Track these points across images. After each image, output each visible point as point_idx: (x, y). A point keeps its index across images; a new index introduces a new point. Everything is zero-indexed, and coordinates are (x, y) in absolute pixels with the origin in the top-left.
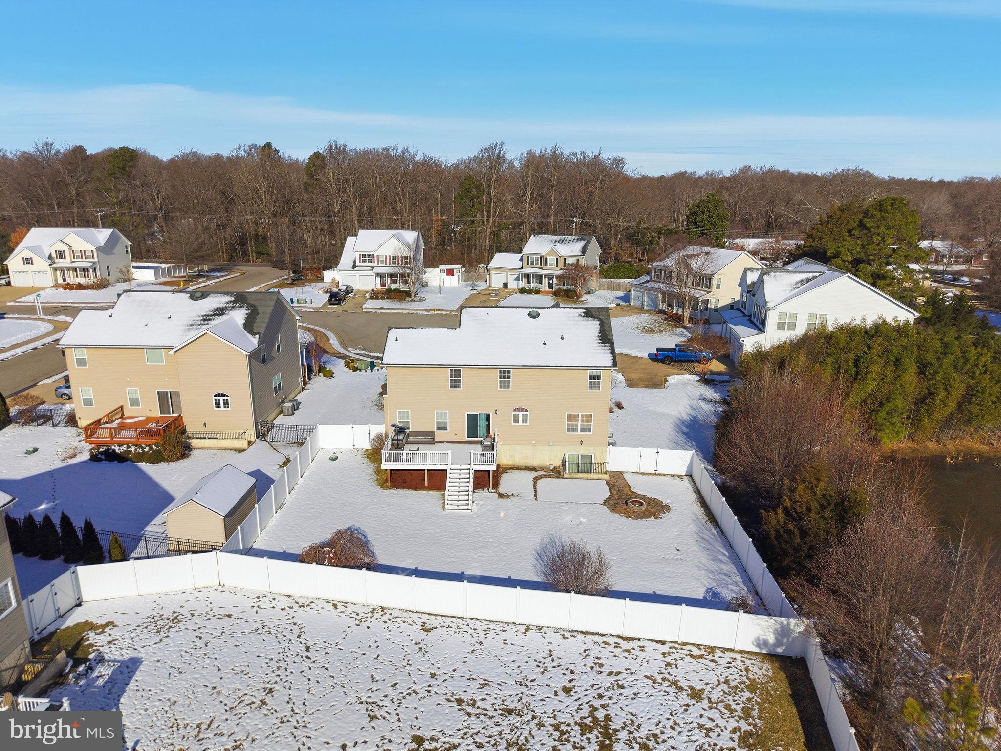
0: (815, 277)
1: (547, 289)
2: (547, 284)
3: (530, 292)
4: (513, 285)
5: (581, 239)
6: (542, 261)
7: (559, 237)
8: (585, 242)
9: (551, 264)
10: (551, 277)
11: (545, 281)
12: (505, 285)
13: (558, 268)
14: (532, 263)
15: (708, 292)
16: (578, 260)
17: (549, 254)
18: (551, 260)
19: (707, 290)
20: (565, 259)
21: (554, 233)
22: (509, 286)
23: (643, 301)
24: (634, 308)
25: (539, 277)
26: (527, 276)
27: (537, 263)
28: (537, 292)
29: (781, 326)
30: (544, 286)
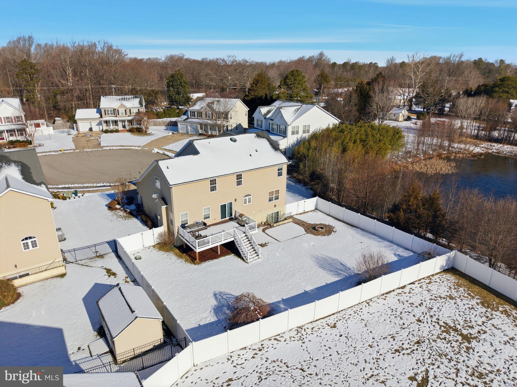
0: (300, 108)
1: (122, 129)
2: (121, 125)
3: (112, 131)
4: (96, 129)
5: (136, 97)
6: (115, 112)
7: (121, 97)
8: (139, 99)
9: (122, 113)
10: (123, 121)
11: (120, 124)
12: (91, 129)
13: (127, 116)
14: (108, 114)
15: (227, 122)
16: (139, 110)
17: (120, 107)
18: (122, 111)
19: (226, 120)
20: (130, 110)
21: (117, 94)
22: (93, 130)
23: (187, 129)
24: (183, 134)
25: (116, 122)
26: (106, 122)
27: (111, 114)
28: (117, 131)
29: (293, 133)
30: (120, 128)
